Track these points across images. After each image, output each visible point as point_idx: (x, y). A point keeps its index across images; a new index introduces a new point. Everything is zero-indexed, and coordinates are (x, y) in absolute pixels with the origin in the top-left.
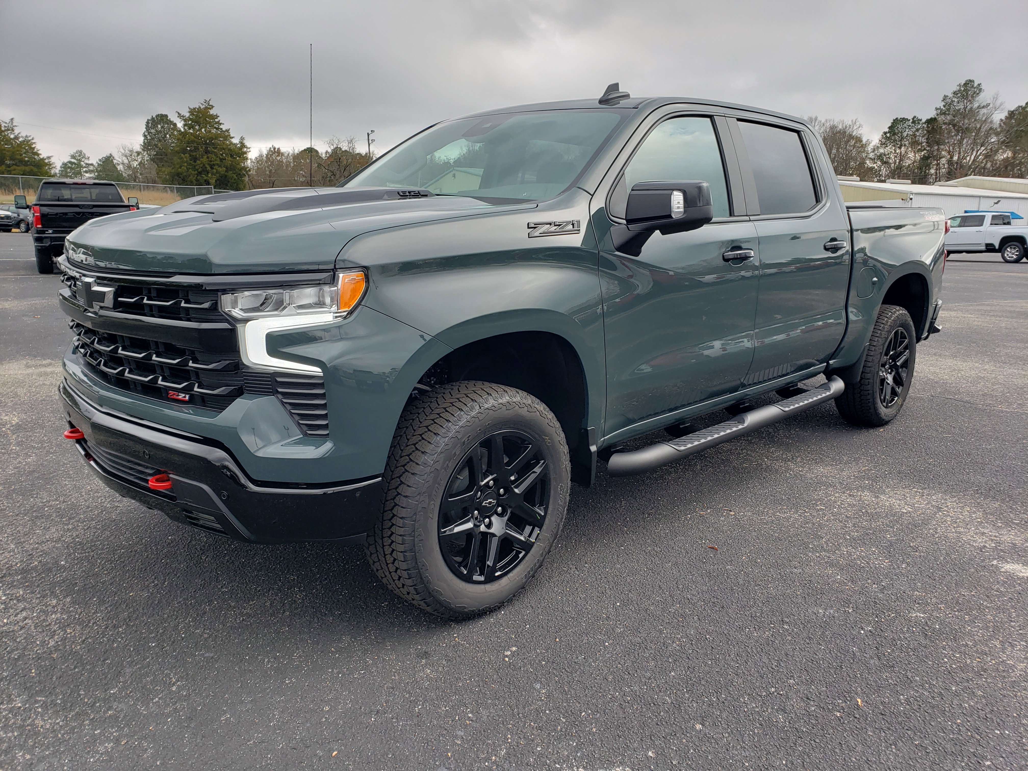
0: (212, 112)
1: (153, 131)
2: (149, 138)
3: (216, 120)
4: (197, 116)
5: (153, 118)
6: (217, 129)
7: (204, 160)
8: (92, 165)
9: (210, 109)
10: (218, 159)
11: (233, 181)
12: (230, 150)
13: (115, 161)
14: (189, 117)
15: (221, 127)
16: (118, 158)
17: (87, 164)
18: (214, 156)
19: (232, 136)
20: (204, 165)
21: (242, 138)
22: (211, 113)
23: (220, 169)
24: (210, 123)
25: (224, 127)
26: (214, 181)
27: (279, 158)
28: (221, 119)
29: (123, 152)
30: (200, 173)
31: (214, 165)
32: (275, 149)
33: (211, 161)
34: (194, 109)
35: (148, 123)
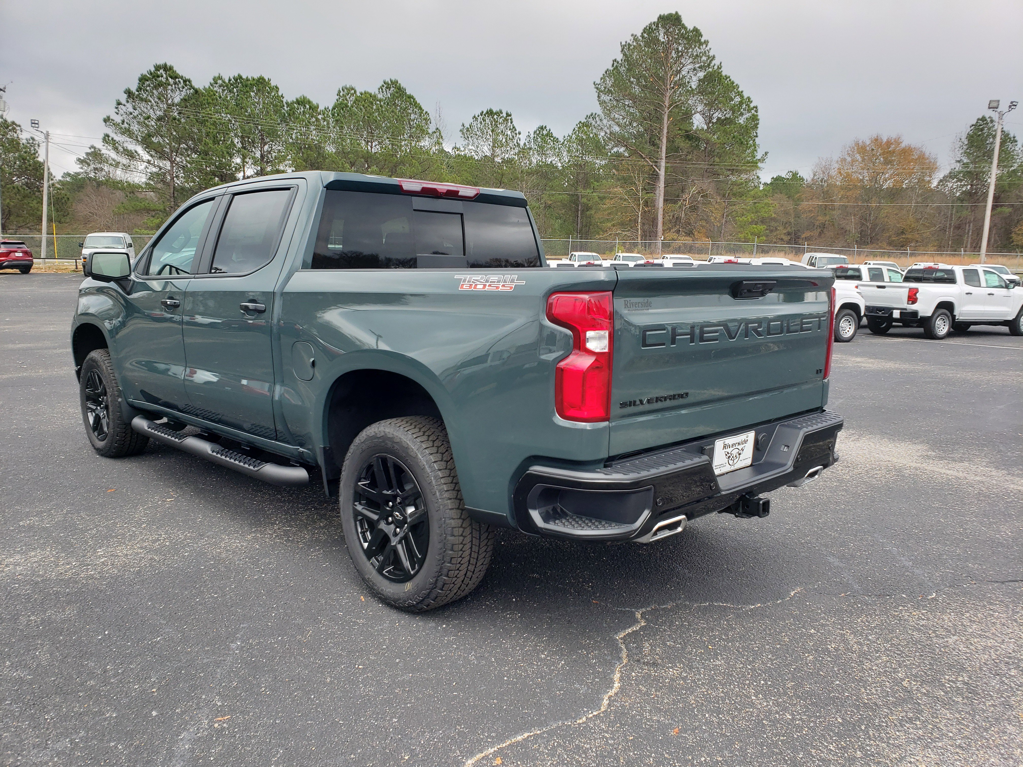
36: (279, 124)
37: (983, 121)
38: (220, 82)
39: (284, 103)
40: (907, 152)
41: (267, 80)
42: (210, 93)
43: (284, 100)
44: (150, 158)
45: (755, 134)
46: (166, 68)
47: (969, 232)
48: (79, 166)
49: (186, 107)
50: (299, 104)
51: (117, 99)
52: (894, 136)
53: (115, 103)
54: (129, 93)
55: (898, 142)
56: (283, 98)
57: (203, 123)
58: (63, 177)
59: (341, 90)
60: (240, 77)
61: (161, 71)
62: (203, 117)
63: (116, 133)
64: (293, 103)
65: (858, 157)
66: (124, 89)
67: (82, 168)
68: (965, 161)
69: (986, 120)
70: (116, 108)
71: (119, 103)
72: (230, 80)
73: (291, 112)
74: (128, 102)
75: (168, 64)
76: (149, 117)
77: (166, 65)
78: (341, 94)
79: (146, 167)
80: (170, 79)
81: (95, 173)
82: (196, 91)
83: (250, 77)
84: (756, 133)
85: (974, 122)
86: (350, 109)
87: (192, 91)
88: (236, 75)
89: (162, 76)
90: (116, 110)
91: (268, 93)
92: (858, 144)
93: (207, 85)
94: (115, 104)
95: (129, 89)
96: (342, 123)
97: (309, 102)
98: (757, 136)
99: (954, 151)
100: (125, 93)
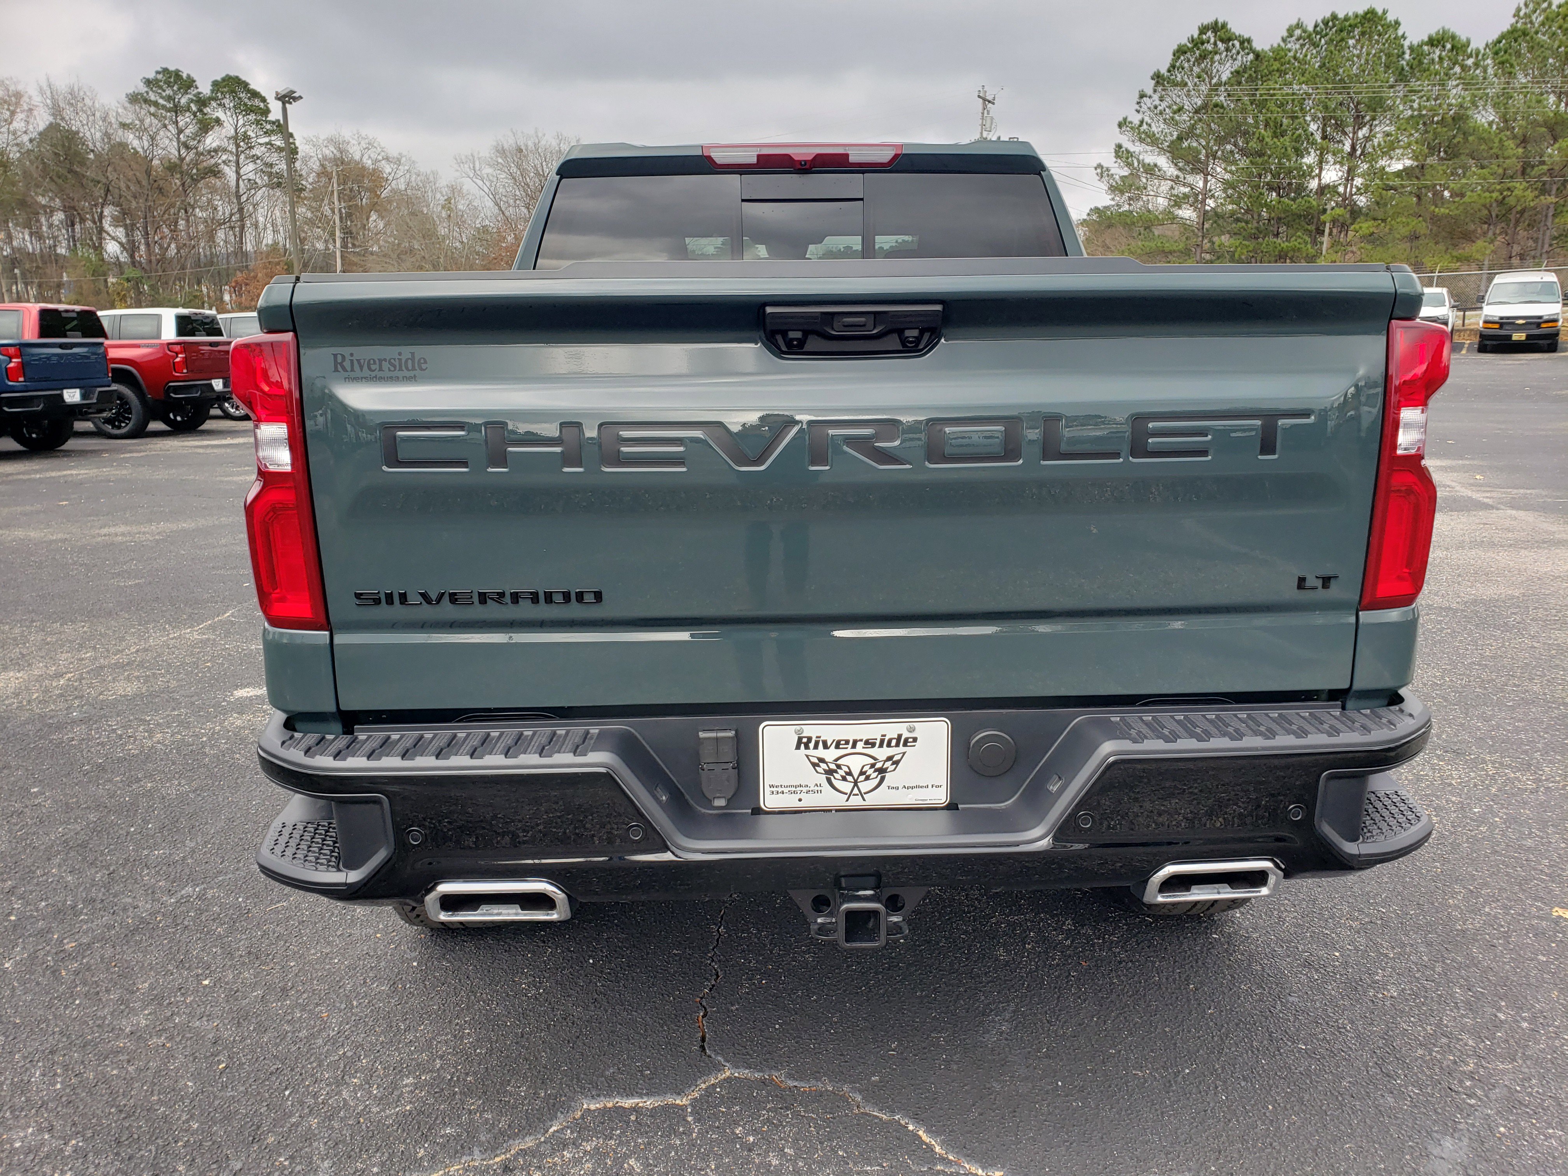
36: (1392, 87)
38: (1298, 32)
39: (1406, 47)
41: (1380, 12)
42: (1279, 54)
43: (1406, 43)
44: (1176, 172)
46: (1217, 28)
48: (1110, 197)
49: (1239, 83)
50: (1432, 45)
51: (1141, 89)
53: (1137, 96)
54: (1158, 77)
56: (1405, 39)
57: (1262, 105)
58: (1088, 214)
59: (1522, 5)
60: (1334, 17)
61: (1209, 33)
62: (1261, 95)
63: (1133, 141)
64: (1420, 46)
66: (1151, 74)
67: (1113, 199)
70: (1138, 103)
71: (1142, 96)
72: (1316, 26)
73: (1416, 62)
74: (1155, 91)
75: (1221, 21)
76: (1180, 109)
77: (1216, 22)
78: (1522, 14)
79: (1172, 188)
80: (1220, 44)
81: (1130, 205)
82: (1257, 56)
83: (1350, 14)
86: (1532, 38)
87: (1251, 57)
88: (1328, 15)
89: (1208, 42)
90: (1137, 107)
91: (1379, 35)
93: (1276, 41)
94: (1136, 98)
95: (1159, 72)
96: (1512, 66)
97: (1453, 37)
100: (1153, 79)
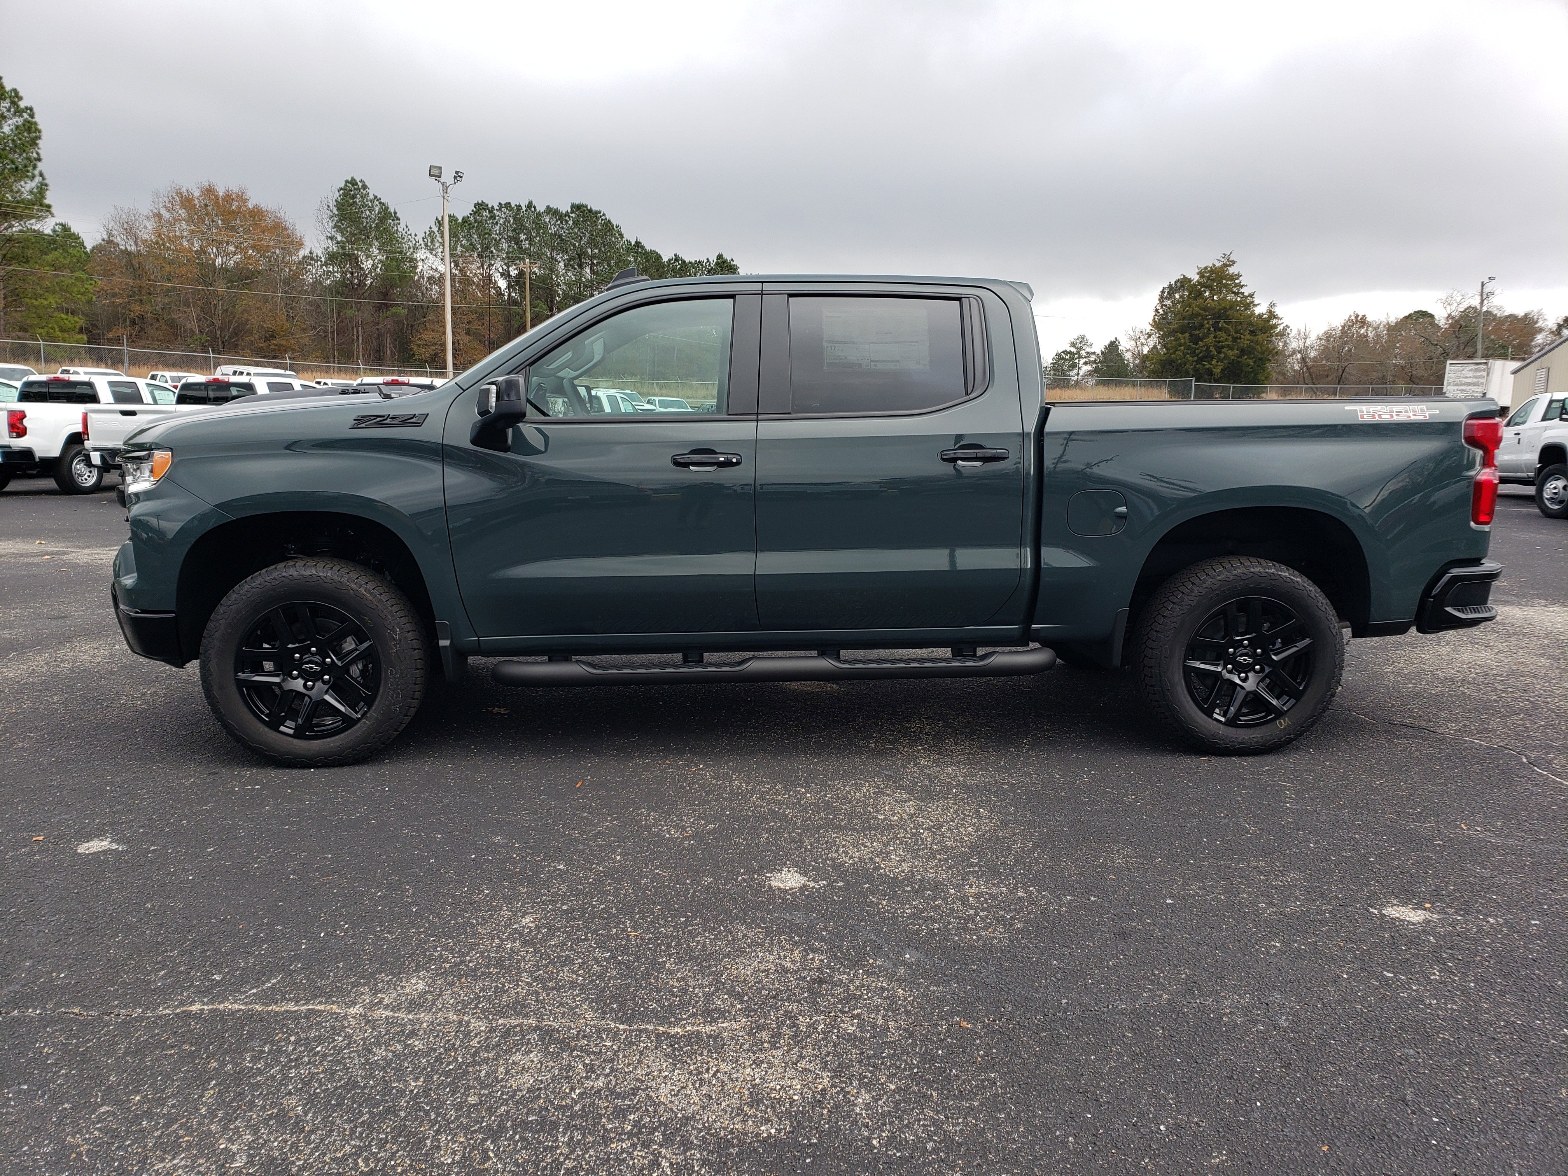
0: (1232, 270)
1: (1168, 302)
2: (1161, 311)
3: (1237, 281)
4: (1208, 278)
5: (1170, 285)
6: (1236, 294)
7: (1210, 340)
8: (1094, 353)
9: (1230, 266)
10: (1230, 338)
11: (1248, 369)
12: (1250, 324)
13: (1120, 348)
14: (1198, 281)
15: (1242, 290)
16: (1125, 345)
17: (1088, 353)
18: (1224, 335)
19: (1256, 302)
20: (1208, 348)
21: (1272, 305)
22: (1231, 272)
23: (1230, 353)
24: (1226, 286)
25: (1246, 291)
26: (1219, 371)
27: (1362, 331)
28: (1243, 280)
29: (1132, 334)
30: (1200, 361)
31: (1223, 347)
32: (1357, 316)
33: (1219, 342)
34: (1206, 268)
35: (1163, 292)
37: (353, 185)
40: (257, 214)
45: (35, 155)
47: (358, 337)
52: (235, 188)
55: (241, 198)
65: (183, 213)
68: (339, 238)
69: (357, 184)
84: (38, 153)
85: (342, 185)
92: (181, 193)
98: (39, 160)
99: (321, 221)
